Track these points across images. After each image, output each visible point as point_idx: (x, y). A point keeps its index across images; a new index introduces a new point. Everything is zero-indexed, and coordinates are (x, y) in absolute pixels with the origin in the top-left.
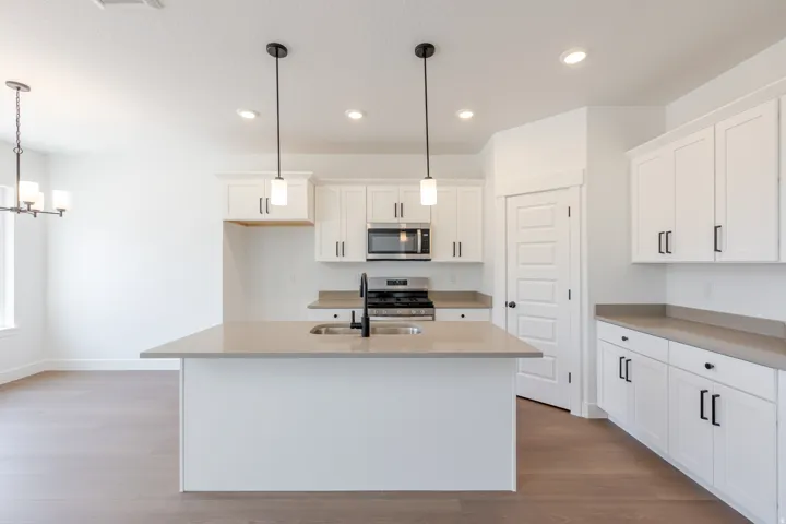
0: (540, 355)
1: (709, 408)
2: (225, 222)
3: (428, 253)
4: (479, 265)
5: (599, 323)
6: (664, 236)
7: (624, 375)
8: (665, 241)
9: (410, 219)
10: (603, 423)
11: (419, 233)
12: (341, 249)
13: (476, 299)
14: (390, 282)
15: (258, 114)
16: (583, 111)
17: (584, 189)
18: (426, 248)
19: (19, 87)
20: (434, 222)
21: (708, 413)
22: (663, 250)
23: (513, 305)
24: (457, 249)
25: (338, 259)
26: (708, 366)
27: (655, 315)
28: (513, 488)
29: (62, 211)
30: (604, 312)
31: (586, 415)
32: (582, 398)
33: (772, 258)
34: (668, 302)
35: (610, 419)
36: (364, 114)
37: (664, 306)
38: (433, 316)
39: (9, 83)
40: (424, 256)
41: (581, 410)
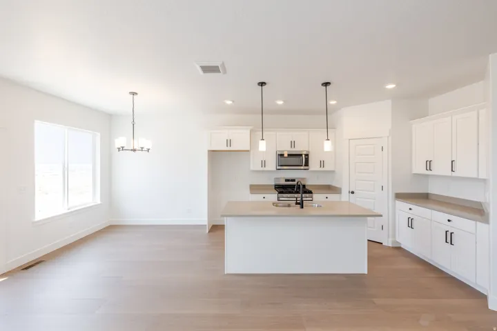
0: (381, 216)
1: (449, 238)
2: (209, 151)
3: (308, 166)
4: (333, 172)
5: (397, 202)
6: (428, 163)
7: (410, 225)
8: (429, 165)
9: (298, 149)
10: (399, 248)
11: (304, 156)
12: (264, 164)
13: (329, 189)
14: (287, 180)
15: (233, 101)
16: (389, 102)
17: (390, 138)
18: (307, 164)
19: (134, 94)
20: (310, 150)
21: (449, 240)
22: (428, 168)
23: (353, 193)
24: (322, 164)
25: (261, 169)
26: (449, 221)
27: (423, 198)
28: (366, 273)
29: (149, 149)
30: (399, 196)
31: (391, 245)
32: (388, 237)
33: (475, 176)
34: (429, 192)
35: (402, 247)
36: (284, 101)
37: (428, 194)
38: (312, 197)
39: (130, 93)
40: (306, 167)
41: (388, 242)
